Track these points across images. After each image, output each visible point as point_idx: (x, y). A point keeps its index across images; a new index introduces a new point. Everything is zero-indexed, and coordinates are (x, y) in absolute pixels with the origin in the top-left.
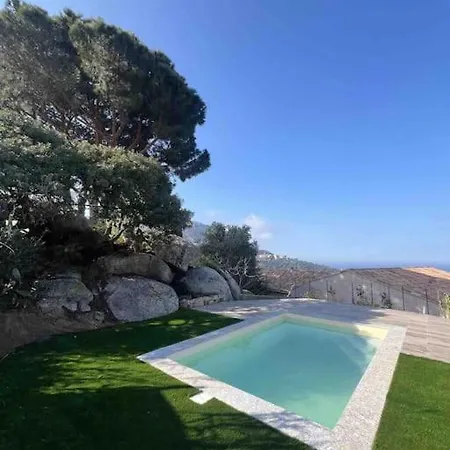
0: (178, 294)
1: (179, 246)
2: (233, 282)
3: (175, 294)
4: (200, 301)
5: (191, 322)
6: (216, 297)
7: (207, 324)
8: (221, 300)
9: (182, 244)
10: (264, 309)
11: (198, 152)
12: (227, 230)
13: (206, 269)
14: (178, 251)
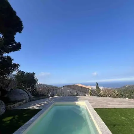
0: (5, 103)
1: (7, 80)
2: (30, 94)
3: (4, 104)
4: (17, 104)
5: (17, 116)
6: (24, 101)
7: (26, 115)
8: (26, 102)
9: (9, 79)
10: (45, 102)
11: (15, 43)
12: (25, 74)
13: (18, 89)
14: (7, 82)
